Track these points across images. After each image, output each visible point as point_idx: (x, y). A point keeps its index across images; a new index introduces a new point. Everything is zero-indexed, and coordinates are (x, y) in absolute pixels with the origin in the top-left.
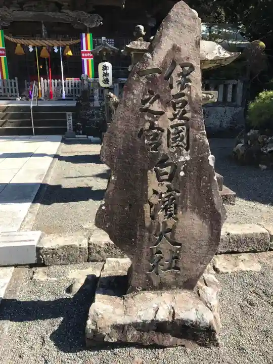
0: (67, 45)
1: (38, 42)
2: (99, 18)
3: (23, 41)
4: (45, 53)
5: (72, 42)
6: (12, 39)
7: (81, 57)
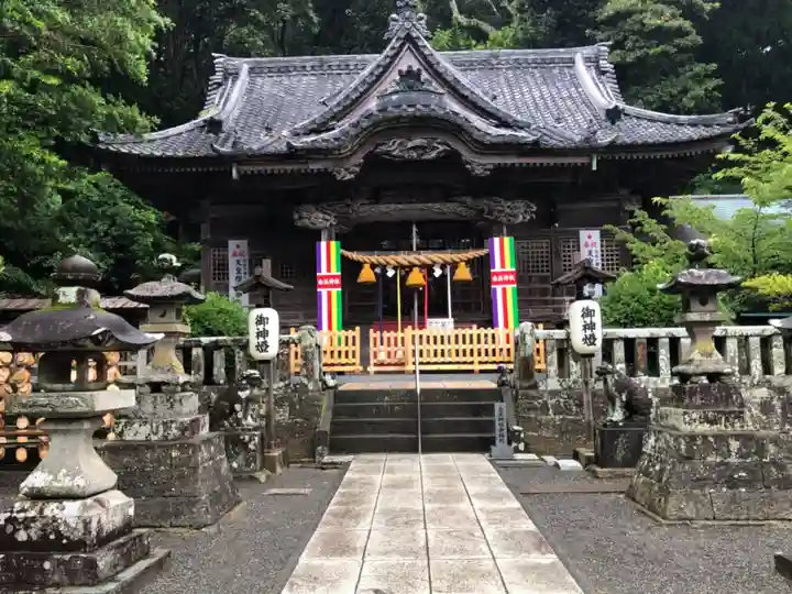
0: (462, 261)
1: (403, 258)
2: (529, 207)
3: (375, 258)
4: (416, 278)
5: (472, 254)
6: (355, 256)
7: (490, 282)
